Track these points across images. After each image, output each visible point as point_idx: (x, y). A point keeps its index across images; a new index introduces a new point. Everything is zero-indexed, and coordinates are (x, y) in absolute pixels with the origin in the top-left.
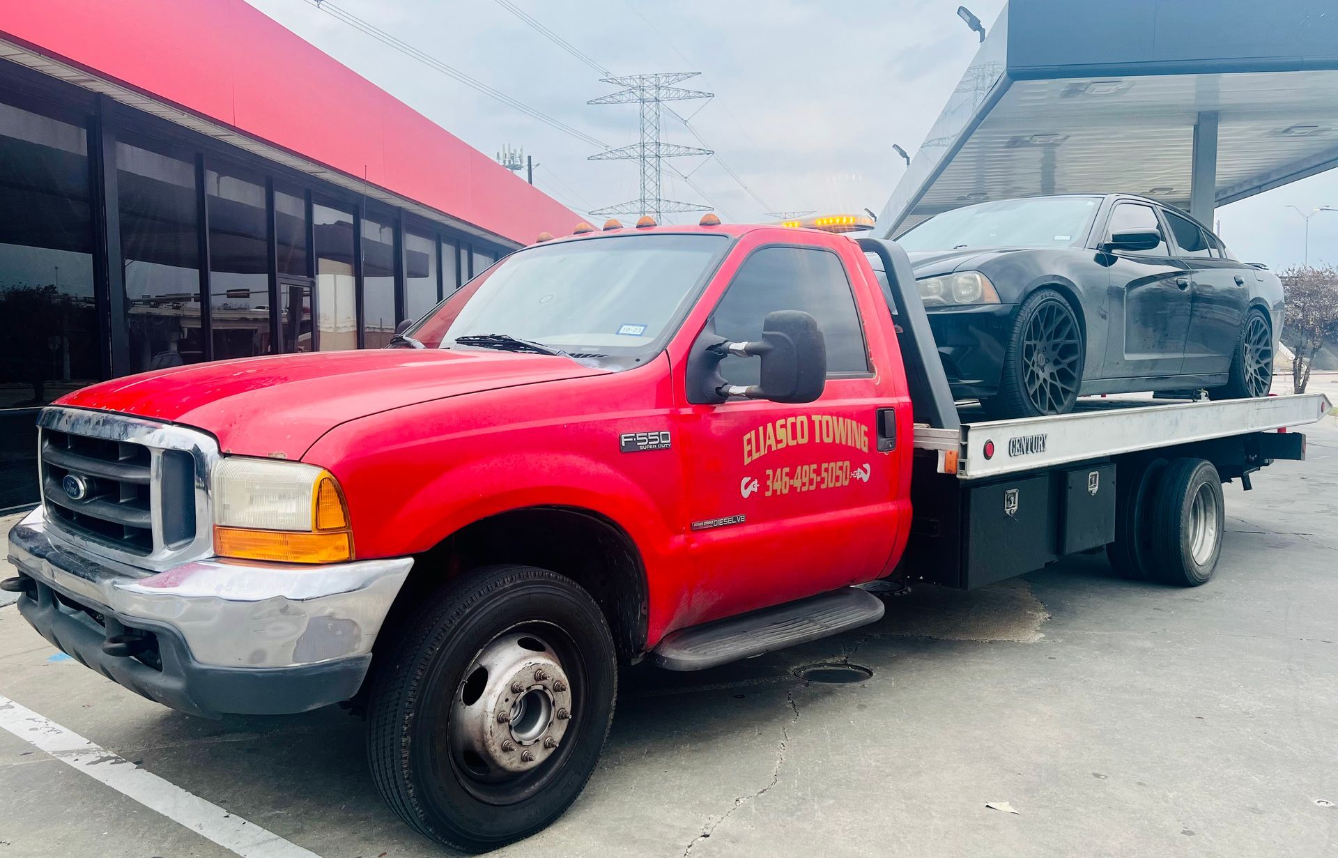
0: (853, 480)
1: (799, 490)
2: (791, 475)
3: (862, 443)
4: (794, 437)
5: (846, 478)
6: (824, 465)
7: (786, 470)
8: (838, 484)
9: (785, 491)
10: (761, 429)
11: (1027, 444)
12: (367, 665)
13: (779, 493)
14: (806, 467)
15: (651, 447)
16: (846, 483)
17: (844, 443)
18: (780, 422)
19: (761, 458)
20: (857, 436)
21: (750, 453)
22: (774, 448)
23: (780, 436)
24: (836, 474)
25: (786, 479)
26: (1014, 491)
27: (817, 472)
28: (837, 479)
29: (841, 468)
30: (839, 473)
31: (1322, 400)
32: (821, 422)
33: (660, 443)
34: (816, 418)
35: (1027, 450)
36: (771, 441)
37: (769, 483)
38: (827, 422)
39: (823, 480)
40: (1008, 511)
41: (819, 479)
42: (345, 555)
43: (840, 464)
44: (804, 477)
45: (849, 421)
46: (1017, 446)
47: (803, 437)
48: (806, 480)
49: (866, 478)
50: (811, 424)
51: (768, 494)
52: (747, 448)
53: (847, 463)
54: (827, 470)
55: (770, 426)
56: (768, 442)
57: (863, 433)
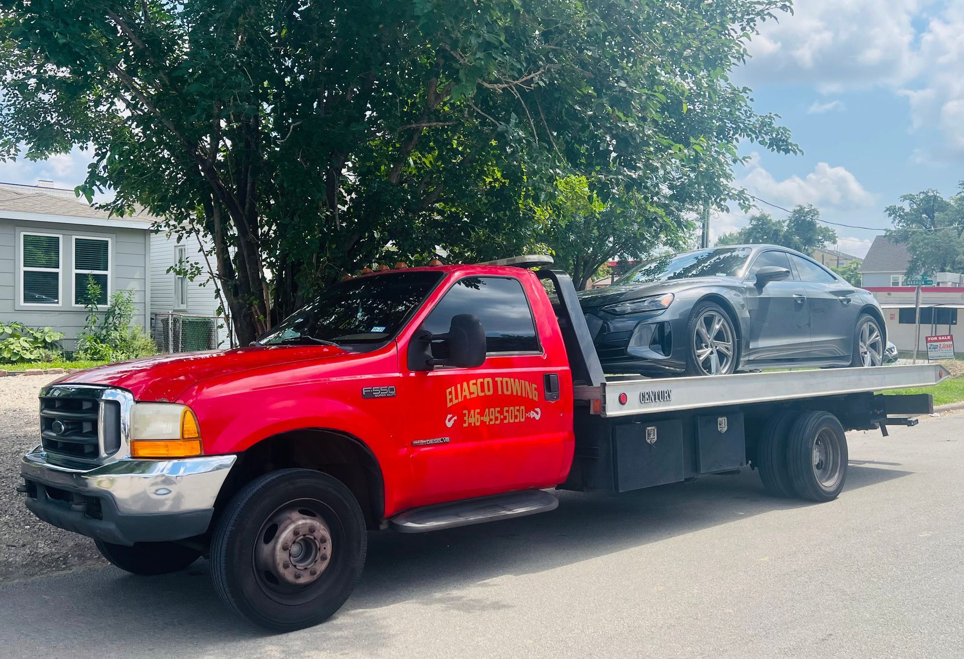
0: (528, 418)
1: (487, 423)
2: (482, 414)
3: (534, 396)
4: (483, 390)
5: (522, 417)
6: (506, 409)
7: (478, 411)
8: (517, 421)
9: (478, 424)
10: (459, 386)
11: (655, 395)
12: (211, 515)
13: (473, 425)
14: (492, 409)
15: (382, 395)
16: (523, 420)
17: (519, 394)
18: (471, 382)
19: (459, 403)
20: (530, 391)
21: (451, 400)
22: (468, 397)
23: (472, 389)
24: (514, 415)
25: (479, 416)
26: (653, 428)
27: (501, 412)
28: (516, 417)
29: (518, 411)
30: (517, 413)
31: (939, 368)
32: (502, 382)
33: (388, 393)
34: (499, 379)
35: (655, 399)
36: (466, 393)
37: (466, 418)
38: (507, 382)
39: (505, 418)
40: (649, 441)
41: (502, 417)
42: (198, 453)
43: (517, 408)
44: (491, 416)
45: (523, 381)
46: (647, 397)
47: (489, 390)
48: (493, 417)
49: (538, 417)
50: (495, 383)
51: (465, 425)
52: (449, 397)
53: (523, 407)
54: (507, 411)
55: (465, 384)
56: (464, 394)
57: (533, 390)
